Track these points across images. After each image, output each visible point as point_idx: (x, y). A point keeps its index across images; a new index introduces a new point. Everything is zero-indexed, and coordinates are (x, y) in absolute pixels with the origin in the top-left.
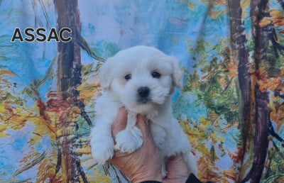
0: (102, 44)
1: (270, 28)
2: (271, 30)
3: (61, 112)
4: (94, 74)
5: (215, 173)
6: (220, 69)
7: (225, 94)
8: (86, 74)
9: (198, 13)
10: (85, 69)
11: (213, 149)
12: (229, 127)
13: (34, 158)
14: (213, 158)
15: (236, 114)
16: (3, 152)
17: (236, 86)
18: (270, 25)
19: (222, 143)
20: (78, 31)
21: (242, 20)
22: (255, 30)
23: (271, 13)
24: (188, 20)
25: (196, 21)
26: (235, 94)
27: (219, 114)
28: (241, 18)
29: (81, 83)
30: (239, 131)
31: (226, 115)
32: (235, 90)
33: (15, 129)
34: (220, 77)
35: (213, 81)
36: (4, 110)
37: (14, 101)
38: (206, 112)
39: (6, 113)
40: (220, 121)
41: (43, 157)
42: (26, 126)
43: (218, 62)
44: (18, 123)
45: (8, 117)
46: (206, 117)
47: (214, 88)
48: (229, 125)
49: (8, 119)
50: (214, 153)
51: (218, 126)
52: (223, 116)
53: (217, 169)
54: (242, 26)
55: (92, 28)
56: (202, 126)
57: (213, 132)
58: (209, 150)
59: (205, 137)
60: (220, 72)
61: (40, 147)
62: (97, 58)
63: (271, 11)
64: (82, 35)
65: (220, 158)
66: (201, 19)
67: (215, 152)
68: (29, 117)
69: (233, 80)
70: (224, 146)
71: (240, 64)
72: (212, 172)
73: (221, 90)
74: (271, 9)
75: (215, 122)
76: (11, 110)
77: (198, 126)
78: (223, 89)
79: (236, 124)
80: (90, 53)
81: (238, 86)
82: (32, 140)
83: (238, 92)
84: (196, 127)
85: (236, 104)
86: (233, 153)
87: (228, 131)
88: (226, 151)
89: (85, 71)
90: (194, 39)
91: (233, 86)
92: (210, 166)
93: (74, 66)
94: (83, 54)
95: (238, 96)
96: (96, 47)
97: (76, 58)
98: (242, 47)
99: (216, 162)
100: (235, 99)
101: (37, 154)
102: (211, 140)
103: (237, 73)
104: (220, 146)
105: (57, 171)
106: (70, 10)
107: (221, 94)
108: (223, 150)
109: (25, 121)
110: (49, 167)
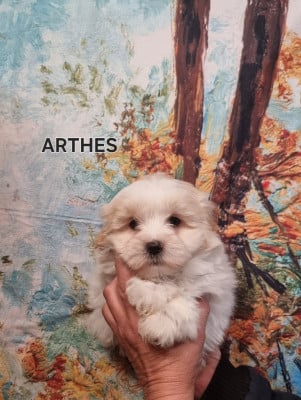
1: (241, 239)
2: (241, 244)
18: (242, 235)
23: (246, 216)
63: (248, 212)
74: (248, 208)
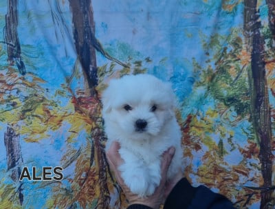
0: (116, 43)
3: (90, 109)
4: (108, 74)
5: (223, 168)
6: (229, 59)
7: (236, 85)
8: (101, 75)
9: (212, 6)
10: (100, 71)
11: (221, 143)
12: (240, 119)
13: (71, 156)
14: (221, 152)
15: (247, 105)
16: (46, 152)
17: (249, 74)
19: (231, 137)
20: (92, 32)
21: (257, 8)
22: (272, 18)
24: (202, 13)
25: (210, 15)
26: (247, 83)
27: (228, 106)
28: (255, 7)
29: (97, 85)
30: (250, 124)
31: (236, 106)
32: (247, 79)
33: (54, 130)
34: (230, 67)
35: (222, 71)
36: (42, 112)
37: (49, 103)
38: (213, 104)
39: (44, 115)
40: (229, 113)
41: (79, 153)
42: (62, 126)
43: (228, 52)
44: (55, 124)
45: (47, 118)
46: (213, 109)
47: (223, 78)
48: (239, 117)
49: (47, 121)
50: (222, 148)
51: (227, 119)
52: (232, 108)
53: (226, 164)
54: (257, 14)
55: (105, 26)
56: (209, 118)
57: (221, 125)
58: (217, 144)
59: (212, 130)
60: (230, 62)
61: (76, 144)
62: (111, 58)
64: (96, 36)
65: (229, 152)
66: (215, 12)
67: (224, 146)
68: (64, 116)
69: (245, 68)
70: (234, 140)
71: (253, 50)
72: (220, 167)
73: (231, 80)
75: (224, 114)
76: (48, 112)
77: (205, 118)
78: (234, 79)
79: (248, 117)
80: (104, 53)
81: (251, 74)
82: (69, 138)
83: (250, 81)
84: (202, 119)
85: (247, 94)
86: (244, 148)
87: (238, 124)
88: (236, 145)
89: (101, 73)
90: (208, 33)
91: (245, 75)
92: (218, 161)
93: (91, 69)
94: (98, 55)
95: (250, 85)
96: (109, 46)
97: (92, 61)
98: (257, 33)
99: (224, 157)
100: (246, 89)
101: (74, 151)
102: (219, 133)
103: (250, 60)
104: (229, 140)
105: (91, 164)
106: (84, 8)
107: (231, 85)
108: (233, 144)
109: (61, 121)
110: (85, 162)
